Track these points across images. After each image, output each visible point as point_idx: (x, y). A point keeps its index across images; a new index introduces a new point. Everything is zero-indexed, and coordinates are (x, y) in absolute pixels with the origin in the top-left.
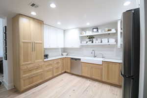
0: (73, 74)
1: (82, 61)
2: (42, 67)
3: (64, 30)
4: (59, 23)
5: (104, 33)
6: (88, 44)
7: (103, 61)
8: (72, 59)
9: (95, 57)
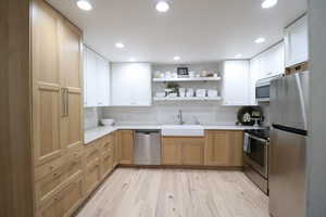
0: (138, 167)
1: (163, 134)
2: (80, 162)
3: (111, 63)
4: (120, 45)
5: (198, 78)
6: (167, 98)
7: (205, 130)
8: (137, 131)
9: (182, 123)
